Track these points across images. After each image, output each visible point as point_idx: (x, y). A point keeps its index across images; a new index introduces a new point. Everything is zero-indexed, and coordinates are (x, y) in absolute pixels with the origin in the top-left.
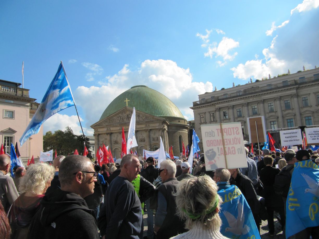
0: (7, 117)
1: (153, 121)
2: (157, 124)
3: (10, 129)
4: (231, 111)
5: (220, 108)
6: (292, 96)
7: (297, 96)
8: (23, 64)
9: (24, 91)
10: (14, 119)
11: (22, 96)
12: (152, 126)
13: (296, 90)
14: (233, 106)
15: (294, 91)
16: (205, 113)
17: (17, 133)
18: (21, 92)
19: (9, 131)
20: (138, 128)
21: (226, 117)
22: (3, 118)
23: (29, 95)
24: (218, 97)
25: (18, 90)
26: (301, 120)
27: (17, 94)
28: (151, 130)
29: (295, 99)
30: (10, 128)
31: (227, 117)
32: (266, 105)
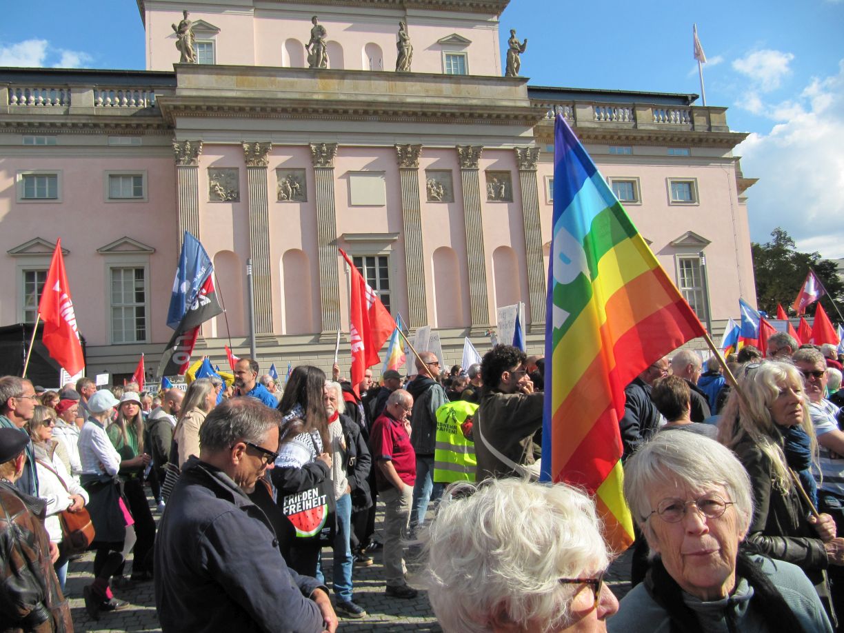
0: (678, 200)
3: (691, 236)
8: (694, 31)
9: (713, 116)
10: (696, 204)
11: (710, 128)
17: (711, 244)
18: (705, 118)
19: (689, 242)
22: (669, 205)
23: (728, 124)
25: (695, 115)
27: (695, 128)
30: (690, 232)
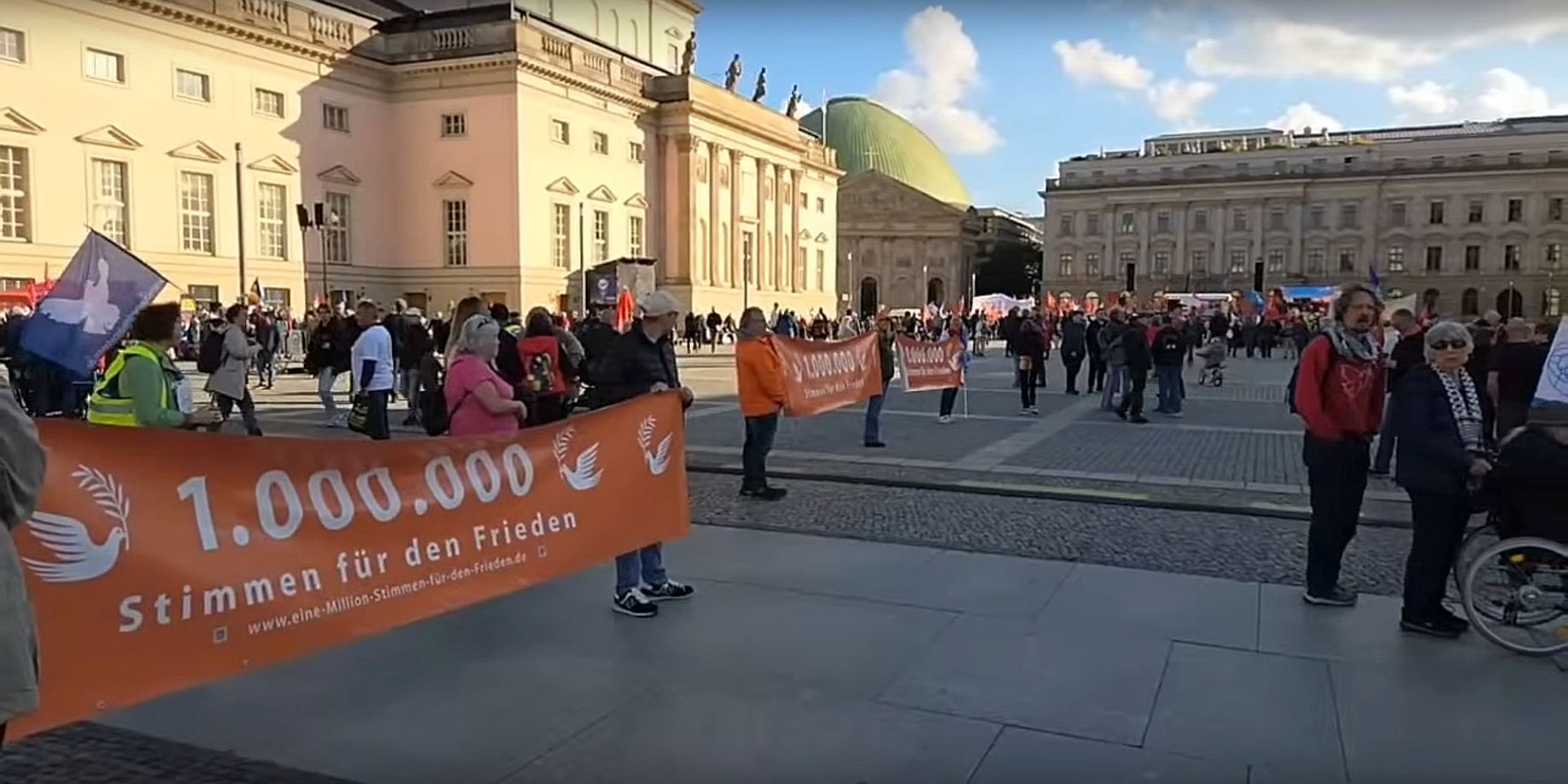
1: (938, 217)
2: (948, 226)
4: (1145, 215)
5: (1117, 205)
6: (1291, 200)
7: (1304, 201)
12: (934, 228)
13: (1305, 188)
14: (1153, 204)
15: (1299, 190)
16: (1075, 212)
20: (900, 231)
21: (1127, 228)
24: (1115, 177)
26: (1302, 256)
28: (930, 238)
29: (1299, 208)
31: (1131, 228)
32: (1231, 211)
